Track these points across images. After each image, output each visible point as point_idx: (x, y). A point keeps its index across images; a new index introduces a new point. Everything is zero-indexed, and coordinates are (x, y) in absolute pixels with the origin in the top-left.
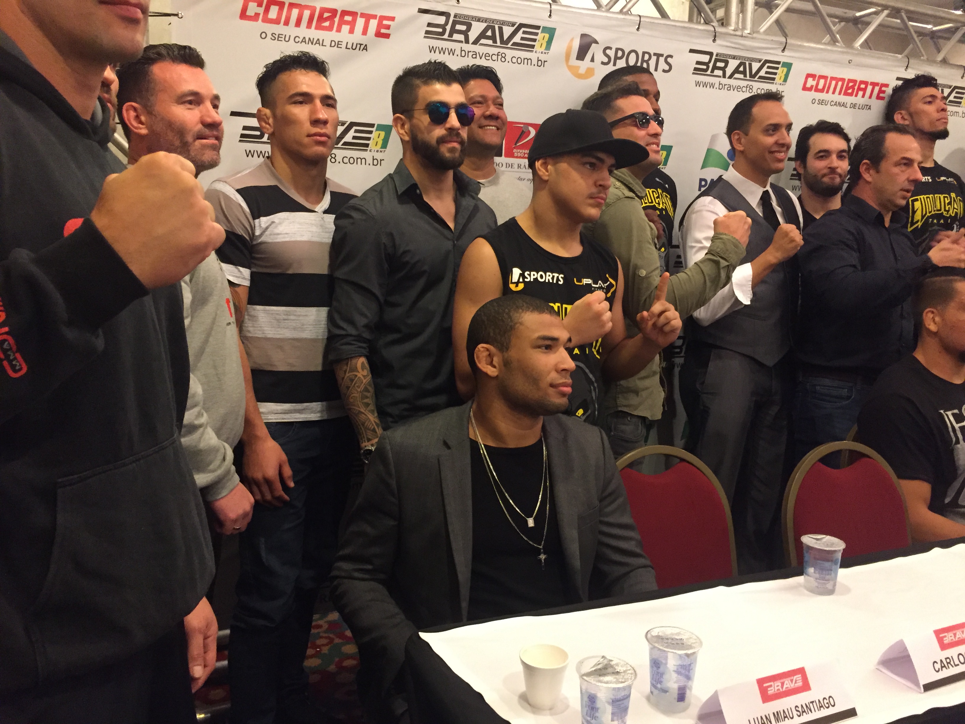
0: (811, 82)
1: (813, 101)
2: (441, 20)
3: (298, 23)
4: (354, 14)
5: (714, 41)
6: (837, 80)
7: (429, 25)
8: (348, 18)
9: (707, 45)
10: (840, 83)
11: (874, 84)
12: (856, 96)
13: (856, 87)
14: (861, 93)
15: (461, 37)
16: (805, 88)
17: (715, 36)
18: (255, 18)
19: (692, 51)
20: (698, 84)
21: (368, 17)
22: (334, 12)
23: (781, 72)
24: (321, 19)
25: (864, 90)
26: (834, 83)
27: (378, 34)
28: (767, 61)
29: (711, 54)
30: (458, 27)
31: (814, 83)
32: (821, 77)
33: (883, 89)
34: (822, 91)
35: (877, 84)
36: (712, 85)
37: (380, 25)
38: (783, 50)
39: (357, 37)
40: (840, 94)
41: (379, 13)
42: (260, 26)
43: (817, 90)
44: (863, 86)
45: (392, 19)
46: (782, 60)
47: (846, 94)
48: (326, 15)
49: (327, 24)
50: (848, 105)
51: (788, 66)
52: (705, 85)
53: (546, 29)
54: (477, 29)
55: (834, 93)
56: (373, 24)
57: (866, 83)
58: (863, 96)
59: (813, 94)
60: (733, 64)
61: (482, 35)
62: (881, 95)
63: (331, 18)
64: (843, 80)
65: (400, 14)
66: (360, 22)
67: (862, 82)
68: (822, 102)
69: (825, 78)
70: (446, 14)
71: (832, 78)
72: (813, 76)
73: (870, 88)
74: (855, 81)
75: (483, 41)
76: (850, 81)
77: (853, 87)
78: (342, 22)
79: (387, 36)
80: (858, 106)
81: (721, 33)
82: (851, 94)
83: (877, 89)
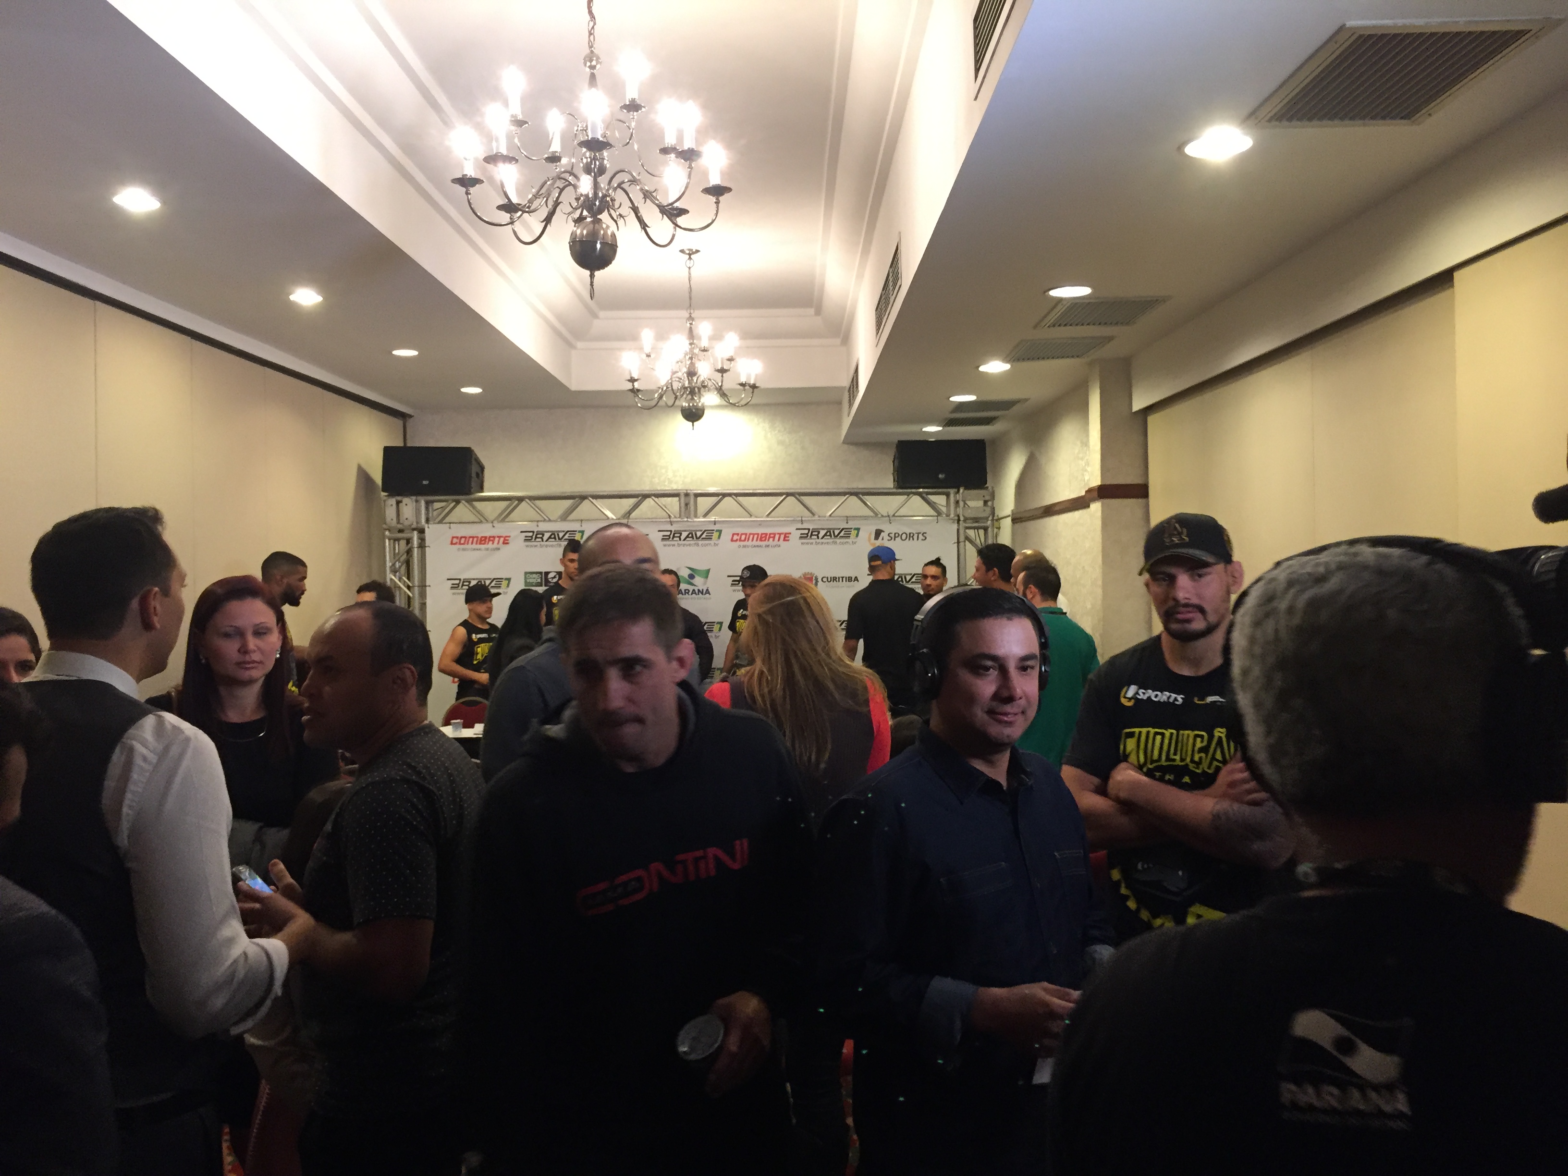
0: (735, 537)
1: (739, 546)
2: (531, 534)
3: (472, 543)
4: (494, 537)
5: (672, 525)
6: (754, 534)
7: (526, 537)
8: (491, 539)
9: (669, 527)
10: (756, 536)
11: (780, 534)
12: (768, 540)
13: (768, 537)
14: (771, 539)
15: (540, 540)
16: (732, 540)
17: (671, 523)
18: (456, 544)
19: (659, 531)
20: (665, 545)
21: (499, 537)
22: (486, 537)
23: (716, 535)
24: (481, 540)
25: (774, 538)
26: (752, 536)
27: (504, 543)
28: (705, 531)
29: (671, 531)
30: (538, 536)
31: (738, 538)
32: (742, 534)
33: (787, 535)
34: (745, 540)
35: (782, 534)
36: (674, 545)
37: (505, 540)
38: (715, 524)
39: (495, 545)
40: (757, 540)
41: (504, 535)
42: (458, 546)
43: (740, 540)
44: (772, 536)
45: (509, 537)
46: (715, 529)
47: (761, 540)
48: (483, 539)
49: (483, 542)
50: (764, 546)
51: (720, 532)
52: (669, 545)
53: (580, 532)
54: (547, 536)
55: (752, 540)
56: (502, 539)
57: (775, 534)
58: (773, 540)
59: (738, 543)
60: (684, 535)
61: (550, 538)
62: (786, 539)
63: (485, 540)
64: (758, 534)
65: (512, 534)
66: (497, 539)
67: (770, 534)
68: (744, 546)
69: (746, 534)
70: (533, 532)
71: (750, 534)
72: (738, 534)
73: (777, 537)
74: (766, 534)
75: (550, 540)
76: (762, 534)
77: (766, 537)
78: (489, 540)
79: (508, 543)
80: (770, 546)
81: (674, 522)
82: (765, 540)
83: (782, 537)
